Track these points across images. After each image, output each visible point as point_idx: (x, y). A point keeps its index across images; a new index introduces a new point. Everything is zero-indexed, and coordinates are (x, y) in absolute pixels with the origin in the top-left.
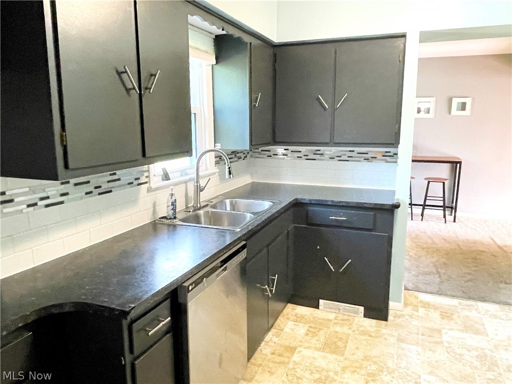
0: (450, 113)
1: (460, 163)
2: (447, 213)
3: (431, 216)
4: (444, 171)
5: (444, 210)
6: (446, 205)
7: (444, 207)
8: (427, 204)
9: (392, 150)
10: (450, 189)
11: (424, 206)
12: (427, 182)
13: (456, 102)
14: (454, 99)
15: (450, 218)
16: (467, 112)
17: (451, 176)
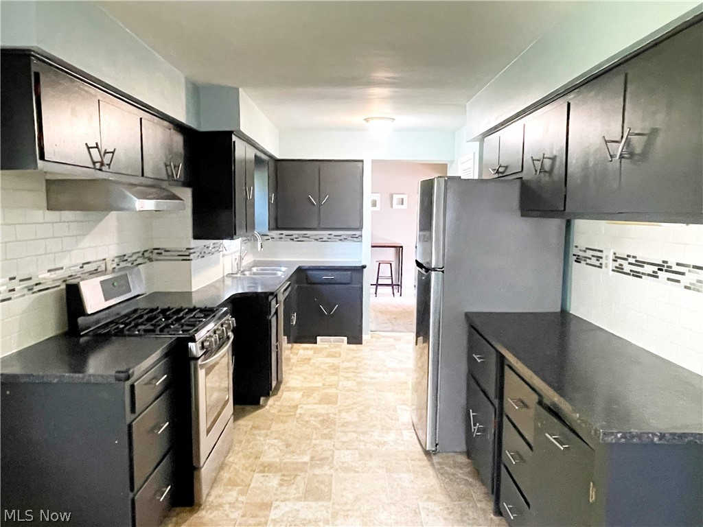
0: (392, 207)
1: (402, 247)
2: (395, 291)
3: (382, 294)
4: (390, 254)
5: (393, 288)
6: (394, 283)
7: (392, 285)
8: (379, 283)
9: (358, 233)
10: (396, 270)
11: (377, 285)
12: (378, 263)
13: (395, 197)
14: (394, 195)
15: (397, 294)
16: (405, 206)
17: (396, 257)
